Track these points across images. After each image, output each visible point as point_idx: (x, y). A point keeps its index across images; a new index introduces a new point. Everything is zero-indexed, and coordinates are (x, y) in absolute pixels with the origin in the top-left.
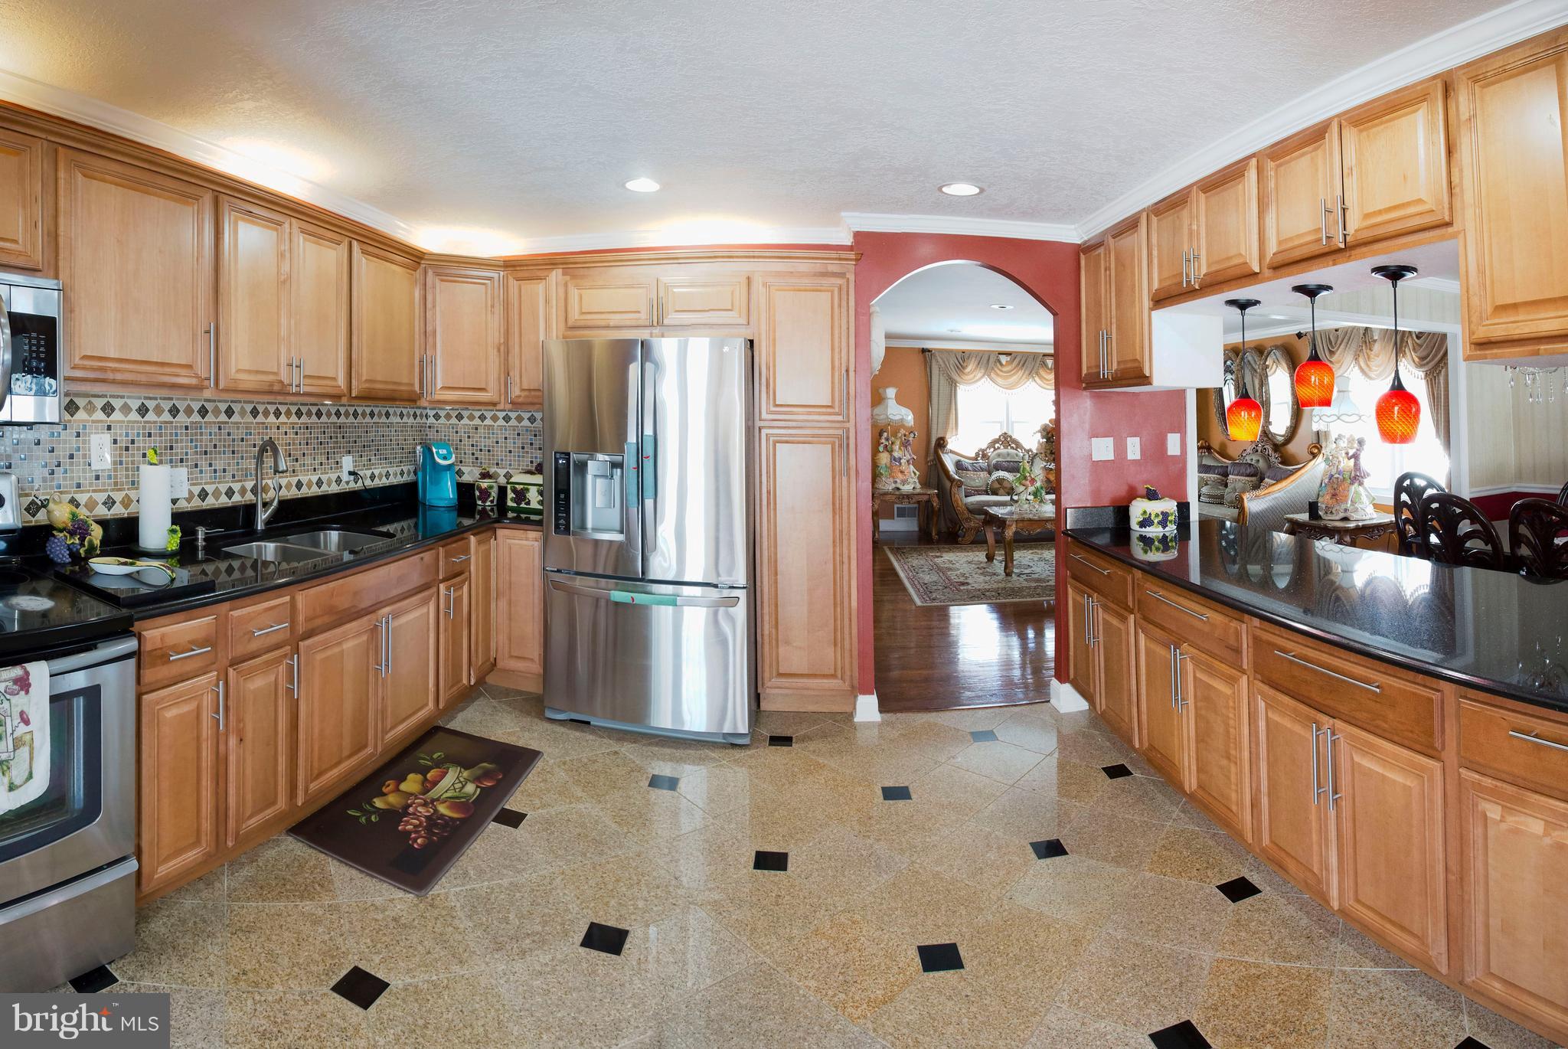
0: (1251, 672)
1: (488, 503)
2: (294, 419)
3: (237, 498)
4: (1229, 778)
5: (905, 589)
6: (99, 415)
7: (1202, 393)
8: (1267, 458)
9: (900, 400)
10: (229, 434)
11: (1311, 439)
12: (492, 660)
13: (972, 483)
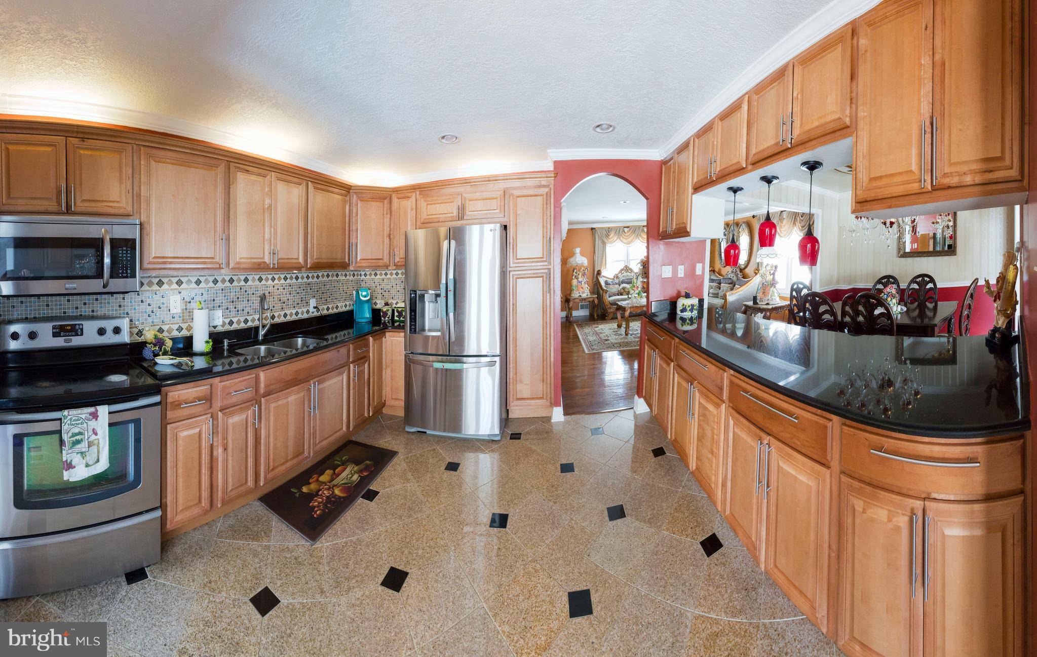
0: (727, 401)
1: (387, 319)
2: (283, 281)
3: (250, 324)
4: (711, 466)
5: (581, 345)
6: (175, 286)
7: (713, 241)
8: (737, 276)
9: (582, 254)
10: (246, 291)
11: (755, 266)
12: (383, 401)
13: (613, 291)
